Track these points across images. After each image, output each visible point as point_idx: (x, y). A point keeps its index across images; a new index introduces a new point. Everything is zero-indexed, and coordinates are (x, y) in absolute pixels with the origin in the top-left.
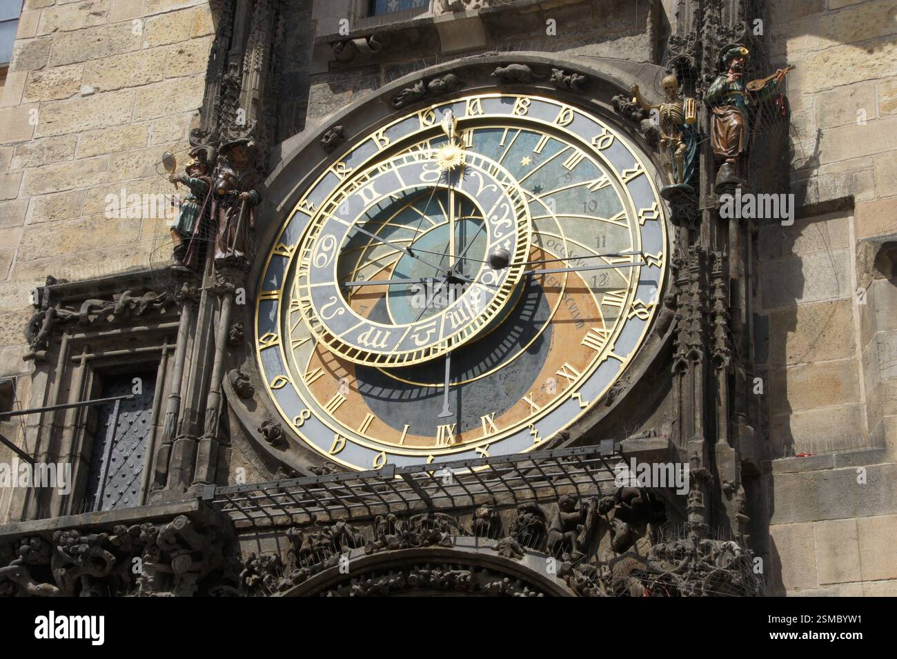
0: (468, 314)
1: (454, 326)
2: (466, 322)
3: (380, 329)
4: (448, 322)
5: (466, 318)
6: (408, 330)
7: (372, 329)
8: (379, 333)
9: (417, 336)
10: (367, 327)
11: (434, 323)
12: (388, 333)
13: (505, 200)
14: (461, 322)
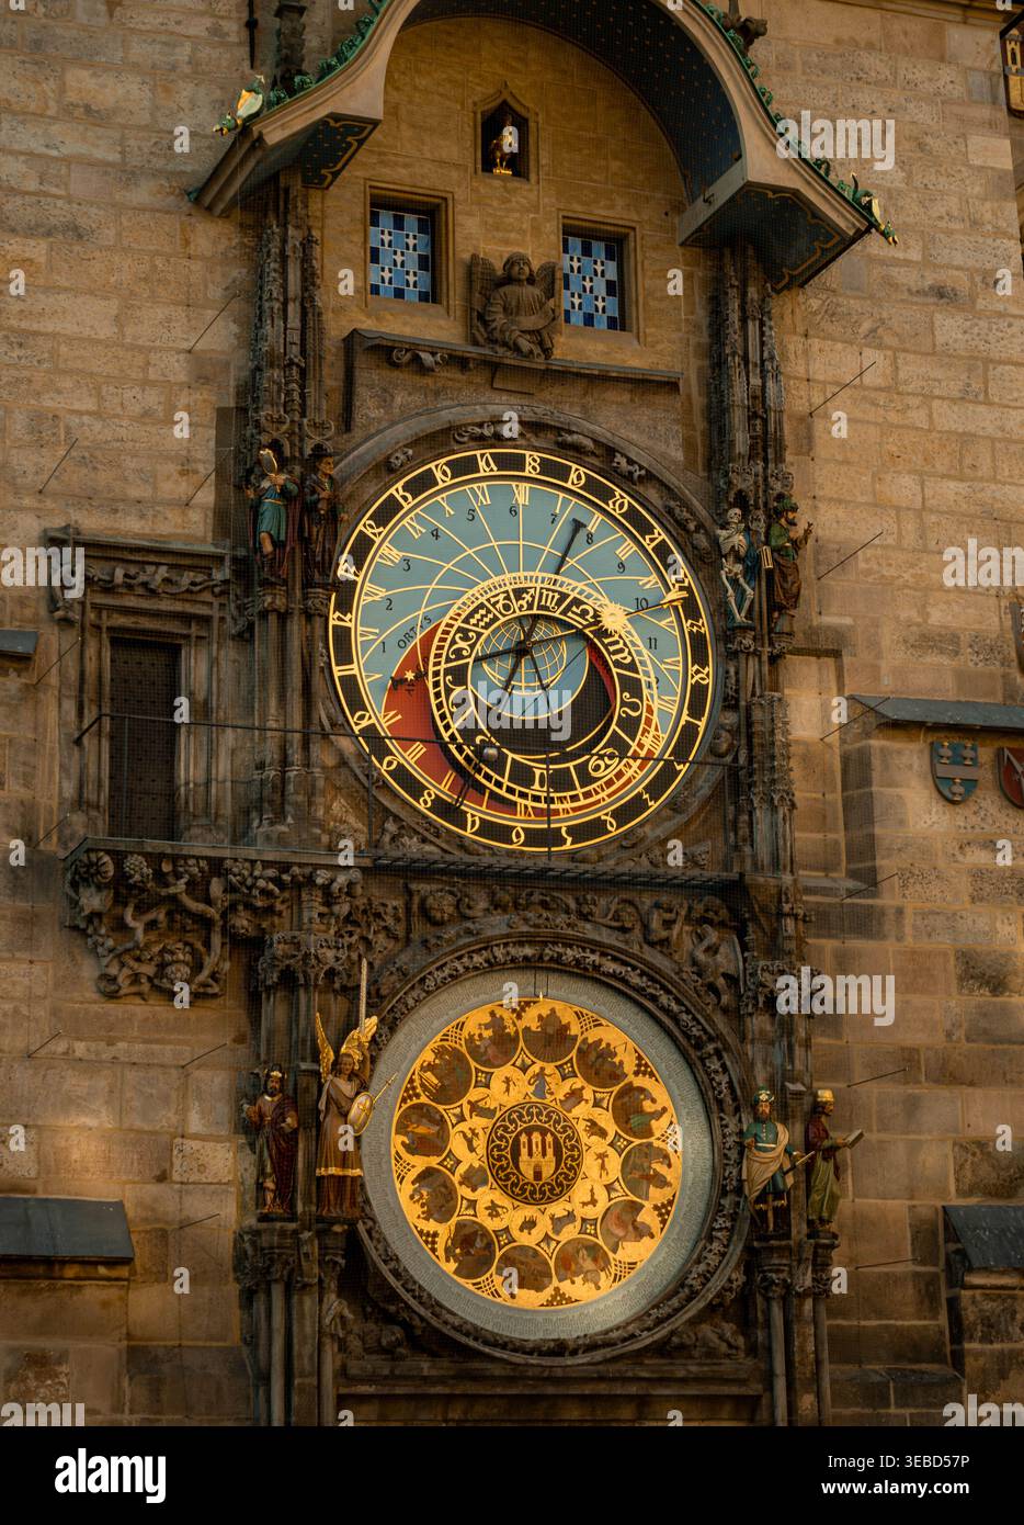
0: (541, 594)
1: (557, 596)
2: (548, 590)
3: (607, 650)
4: (559, 603)
5: (545, 592)
6: (592, 628)
7: (614, 658)
8: (611, 649)
9: (588, 617)
10: (618, 664)
11: (570, 614)
12: (606, 641)
13: (448, 660)
14: (551, 594)
